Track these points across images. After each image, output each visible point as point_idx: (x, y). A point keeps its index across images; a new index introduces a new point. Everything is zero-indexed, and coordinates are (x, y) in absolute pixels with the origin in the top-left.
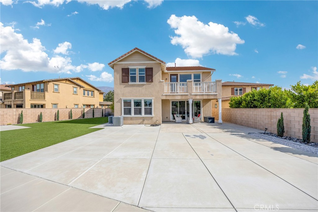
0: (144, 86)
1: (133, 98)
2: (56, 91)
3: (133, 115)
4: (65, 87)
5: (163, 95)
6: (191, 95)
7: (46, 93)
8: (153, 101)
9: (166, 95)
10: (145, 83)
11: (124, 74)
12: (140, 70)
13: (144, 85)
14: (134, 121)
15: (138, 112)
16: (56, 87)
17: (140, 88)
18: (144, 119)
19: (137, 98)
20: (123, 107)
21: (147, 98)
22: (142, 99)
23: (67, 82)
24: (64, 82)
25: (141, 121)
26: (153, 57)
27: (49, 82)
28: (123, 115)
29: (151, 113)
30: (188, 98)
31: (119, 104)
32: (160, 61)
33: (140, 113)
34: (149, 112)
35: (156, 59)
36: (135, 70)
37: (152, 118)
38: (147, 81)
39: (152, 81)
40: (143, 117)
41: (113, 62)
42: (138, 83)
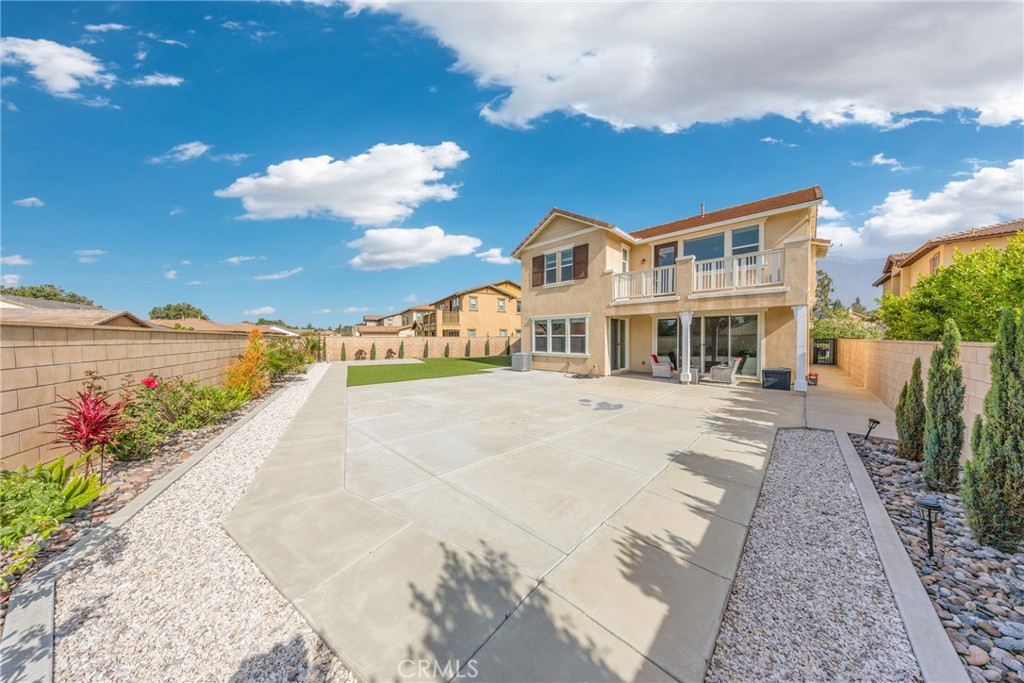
0: (571, 290)
1: (549, 317)
2: (474, 308)
3: (550, 351)
4: (486, 301)
5: (609, 307)
6: (687, 300)
7: (461, 313)
8: (587, 321)
9: (617, 306)
10: (572, 282)
11: (536, 270)
12: (564, 254)
13: (569, 286)
14: (552, 365)
15: (560, 345)
16: (473, 302)
17: (563, 294)
18: (568, 360)
19: (558, 316)
20: (534, 336)
21: (577, 315)
22: (567, 316)
23: (490, 291)
24: (485, 291)
25: (564, 365)
26: (586, 219)
27: (464, 294)
28: (534, 351)
29: (583, 350)
30: (678, 309)
31: (528, 329)
32: (600, 224)
33: (563, 349)
34: (579, 345)
35: (592, 221)
36: (553, 257)
37: (585, 359)
38: (576, 277)
39: (586, 276)
40: (568, 358)
41: (518, 249)
42: (559, 283)
